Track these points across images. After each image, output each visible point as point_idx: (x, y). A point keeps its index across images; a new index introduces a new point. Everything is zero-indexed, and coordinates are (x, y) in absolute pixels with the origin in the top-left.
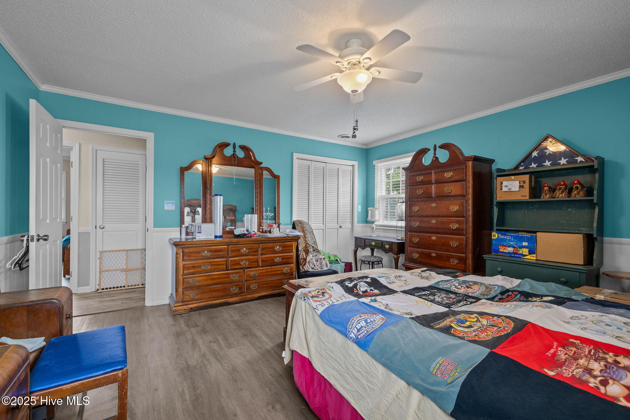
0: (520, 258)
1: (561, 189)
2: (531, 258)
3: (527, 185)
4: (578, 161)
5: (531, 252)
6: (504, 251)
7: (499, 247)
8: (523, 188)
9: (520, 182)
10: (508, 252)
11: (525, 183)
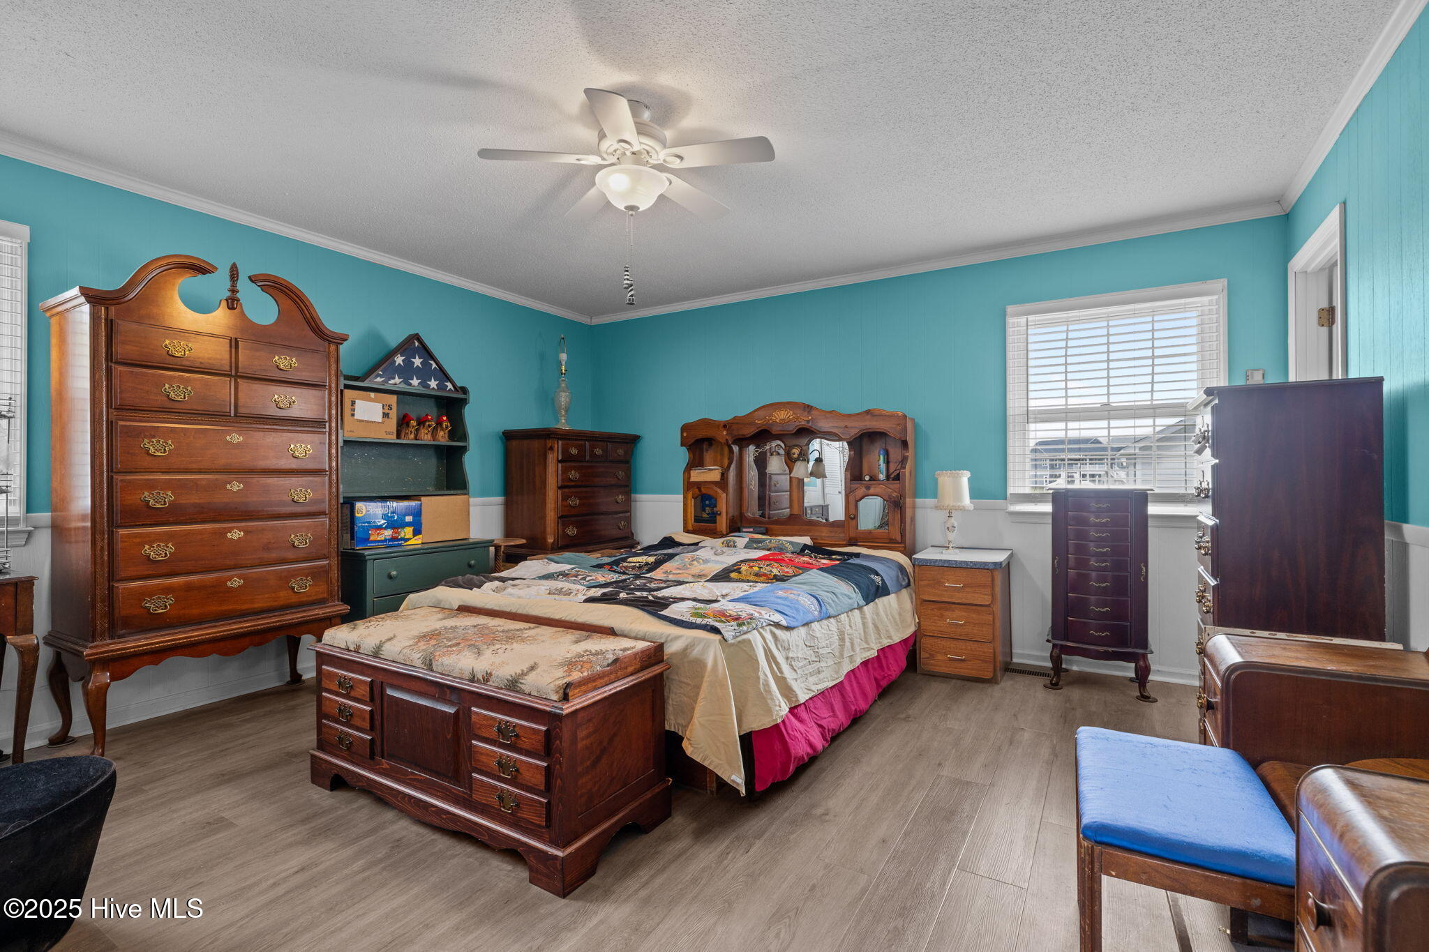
0: (400, 545)
1: (429, 426)
2: (416, 542)
3: (394, 414)
4: (431, 387)
5: (417, 532)
6: (379, 539)
7: (370, 532)
8: (388, 418)
9: (383, 405)
10: (383, 538)
11: (391, 409)
